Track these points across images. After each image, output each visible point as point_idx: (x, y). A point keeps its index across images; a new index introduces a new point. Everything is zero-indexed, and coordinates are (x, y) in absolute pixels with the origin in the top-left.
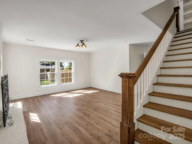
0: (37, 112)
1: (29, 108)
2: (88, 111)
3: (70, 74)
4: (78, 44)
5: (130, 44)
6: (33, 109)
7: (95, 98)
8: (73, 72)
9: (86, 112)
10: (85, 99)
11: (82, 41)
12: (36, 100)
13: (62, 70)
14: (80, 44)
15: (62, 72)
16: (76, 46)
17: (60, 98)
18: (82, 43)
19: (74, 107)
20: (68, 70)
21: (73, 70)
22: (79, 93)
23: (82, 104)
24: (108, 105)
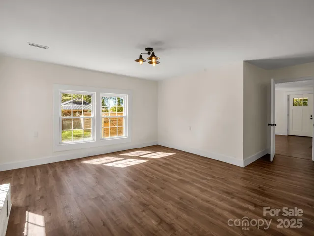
0: (45, 210)
1: (30, 195)
2: (166, 209)
3: (120, 120)
4: (141, 56)
5: (245, 62)
6: (38, 198)
7: (172, 171)
8: (126, 117)
9: (161, 212)
10: (153, 174)
11: (149, 50)
12: (50, 172)
13: (105, 112)
14: (146, 56)
15: (105, 116)
16: (137, 61)
17: (100, 169)
18: (149, 53)
19: (132, 196)
20: (117, 112)
21: (125, 113)
22: (138, 158)
23: (149, 189)
24: (206, 190)
